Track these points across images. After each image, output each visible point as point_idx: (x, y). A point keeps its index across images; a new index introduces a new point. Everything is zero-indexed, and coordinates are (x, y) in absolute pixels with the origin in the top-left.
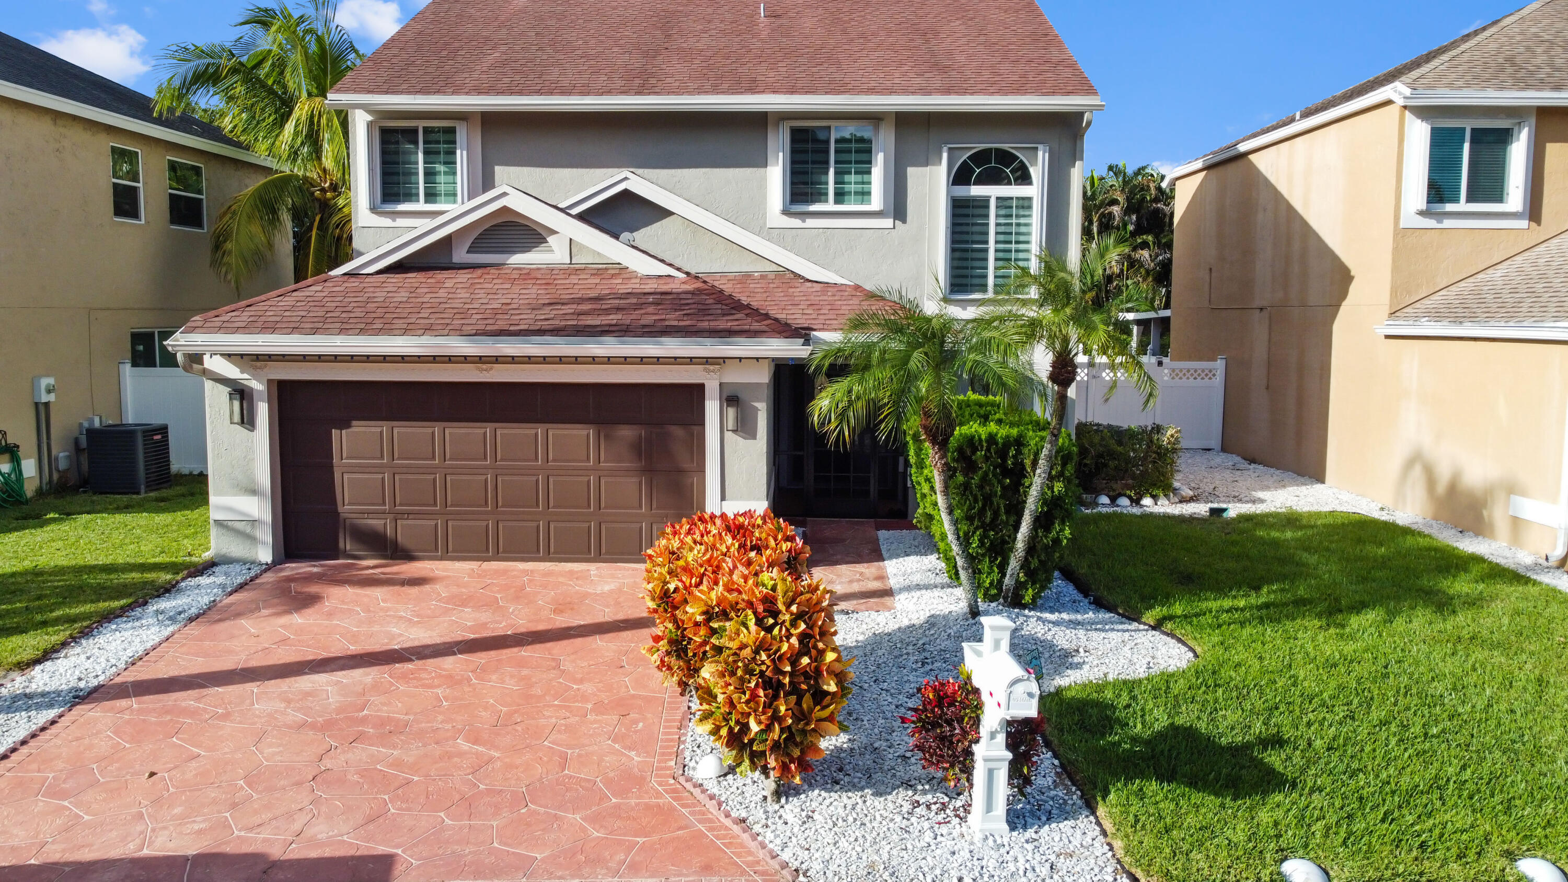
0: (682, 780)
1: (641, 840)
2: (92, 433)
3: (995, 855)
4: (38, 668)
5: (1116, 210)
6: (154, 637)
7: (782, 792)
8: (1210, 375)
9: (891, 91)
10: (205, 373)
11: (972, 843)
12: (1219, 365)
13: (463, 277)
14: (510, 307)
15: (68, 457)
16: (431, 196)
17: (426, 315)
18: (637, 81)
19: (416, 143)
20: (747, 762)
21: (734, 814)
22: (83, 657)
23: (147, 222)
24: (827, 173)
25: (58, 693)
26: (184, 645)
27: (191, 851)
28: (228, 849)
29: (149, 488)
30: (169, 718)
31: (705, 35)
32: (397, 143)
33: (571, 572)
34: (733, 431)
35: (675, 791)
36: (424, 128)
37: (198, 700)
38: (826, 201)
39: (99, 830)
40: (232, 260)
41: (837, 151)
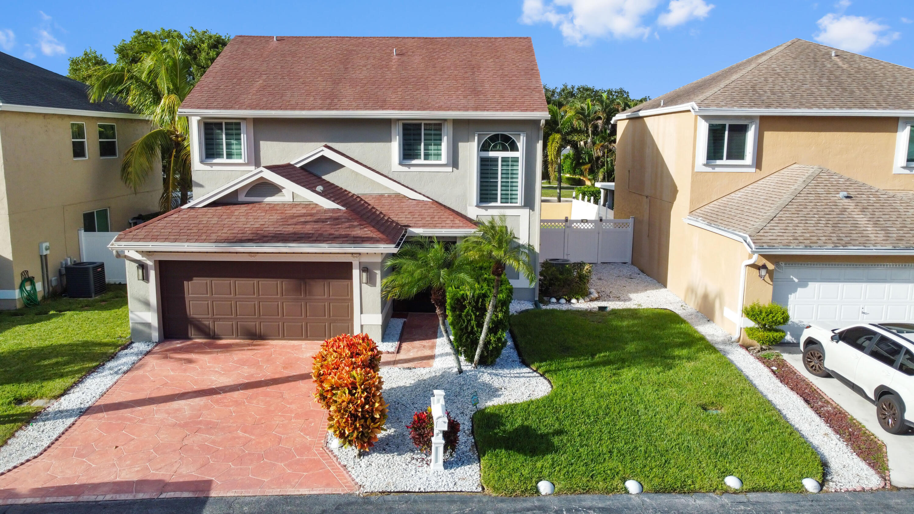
0: (325, 449)
1: (305, 474)
2: (67, 268)
3: (435, 479)
4: (63, 398)
5: (600, 122)
6: (110, 382)
7: (361, 455)
8: (626, 226)
9: (449, 109)
10: (126, 257)
11: (429, 475)
12: (631, 221)
13: (243, 209)
14: (264, 226)
15: (57, 279)
16: (229, 156)
17: (226, 231)
18: (328, 101)
19: (222, 129)
20: (347, 443)
21: (342, 463)
22: (81, 393)
23: (89, 158)
24: (420, 145)
25: (73, 410)
26: (123, 386)
27: (135, 479)
28: (149, 478)
29: (96, 294)
30: (120, 422)
31: (365, 68)
32: (212, 129)
33: (294, 346)
34: (366, 283)
35: (322, 453)
36: (225, 123)
37: (132, 413)
38: (420, 158)
39: (99, 471)
40: (132, 176)
41: (425, 134)
